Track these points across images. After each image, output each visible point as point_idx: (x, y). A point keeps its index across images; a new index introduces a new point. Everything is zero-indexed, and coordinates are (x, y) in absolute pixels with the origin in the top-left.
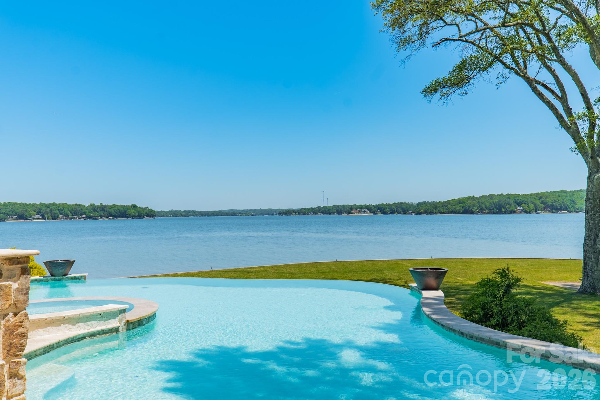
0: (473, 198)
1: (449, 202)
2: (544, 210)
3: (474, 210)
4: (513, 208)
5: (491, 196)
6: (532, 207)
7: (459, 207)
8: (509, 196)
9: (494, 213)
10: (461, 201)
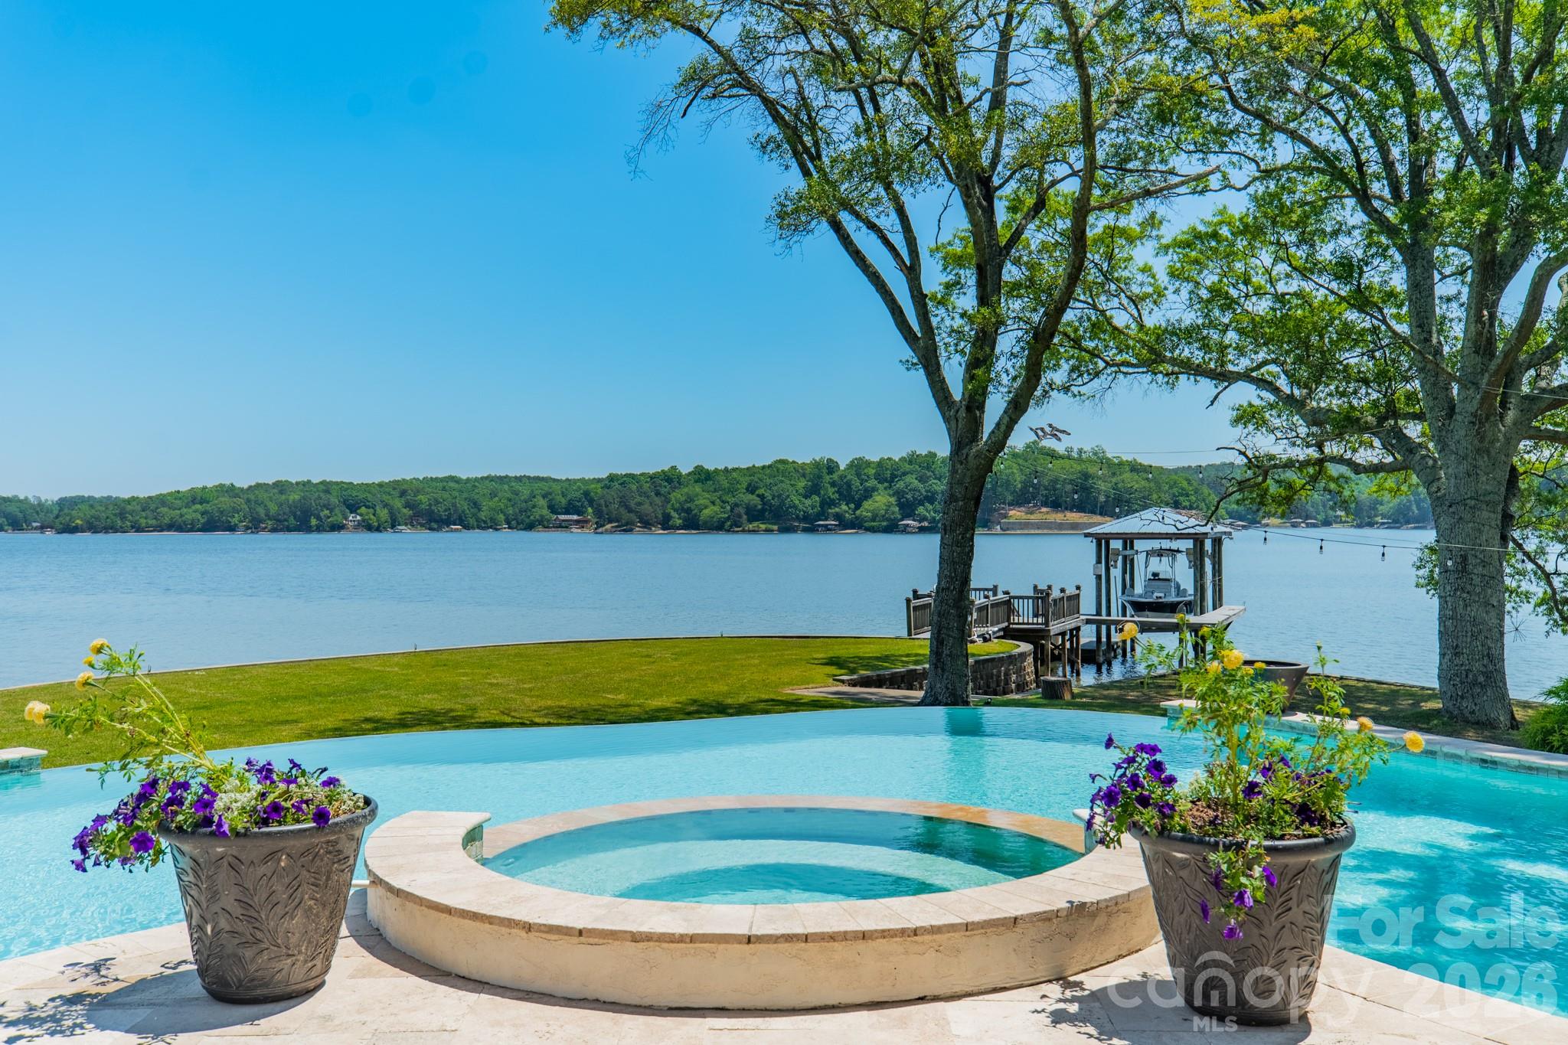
0: (231, 491)
1: (161, 500)
2: (411, 522)
3: (235, 521)
4: (337, 518)
5: (281, 487)
6: (384, 514)
7: (191, 514)
8: (327, 487)
9: (289, 530)
10: (196, 497)
